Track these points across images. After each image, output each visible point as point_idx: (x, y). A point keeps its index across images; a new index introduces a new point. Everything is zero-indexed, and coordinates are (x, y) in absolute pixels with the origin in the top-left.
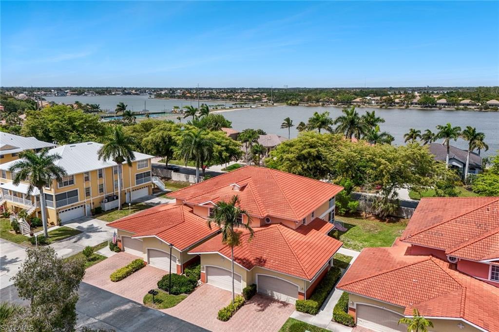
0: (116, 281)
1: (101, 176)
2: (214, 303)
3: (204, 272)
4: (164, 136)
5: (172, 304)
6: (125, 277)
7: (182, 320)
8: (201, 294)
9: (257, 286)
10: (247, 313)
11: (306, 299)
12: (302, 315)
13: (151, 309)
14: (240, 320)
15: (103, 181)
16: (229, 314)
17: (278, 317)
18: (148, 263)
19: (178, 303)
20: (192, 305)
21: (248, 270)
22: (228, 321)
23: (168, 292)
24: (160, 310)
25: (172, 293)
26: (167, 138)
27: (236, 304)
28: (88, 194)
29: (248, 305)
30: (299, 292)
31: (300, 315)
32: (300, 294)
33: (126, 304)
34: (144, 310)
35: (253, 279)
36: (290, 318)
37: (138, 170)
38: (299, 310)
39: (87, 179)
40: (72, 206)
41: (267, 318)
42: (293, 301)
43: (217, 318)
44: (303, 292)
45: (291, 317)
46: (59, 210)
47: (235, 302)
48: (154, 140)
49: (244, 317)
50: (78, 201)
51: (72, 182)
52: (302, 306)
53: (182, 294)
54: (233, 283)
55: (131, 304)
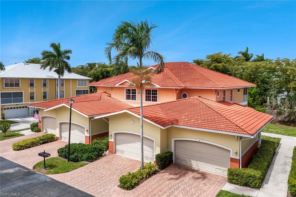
0: (18, 150)
1: (45, 85)
2: (119, 171)
3: (112, 140)
4: (103, 71)
5: (66, 170)
6: (30, 147)
7: (70, 187)
8: (105, 162)
9: (174, 154)
10: (160, 183)
11: (242, 167)
12: (238, 189)
13: (37, 174)
14: (150, 190)
15: (47, 90)
16: (135, 181)
17: (205, 189)
18: (60, 138)
19: (73, 169)
20: (90, 172)
21: (163, 128)
22: (133, 190)
23: (67, 160)
24: (48, 175)
25: (71, 160)
26: (105, 73)
27: (145, 170)
28: (32, 98)
29: (162, 174)
30: (231, 158)
31: (235, 187)
32: (232, 160)
33: (12, 168)
34: (29, 173)
35: (168, 145)
36: (221, 190)
37: (78, 86)
38: (234, 181)
39: (32, 85)
40: (16, 105)
41: (188, 189)
42: (223, 172)
43: (118, 186)
44: (238, 158)
45: (223, 189)
46: (4, 106)
47: (143, 168)
48: (95, 73)
49: (155, 186)
50: (22, 102)
51: (17, 85)
52: (237, 175)
53: (83, 162)
54: (142, 148)
55: (17, 169)
